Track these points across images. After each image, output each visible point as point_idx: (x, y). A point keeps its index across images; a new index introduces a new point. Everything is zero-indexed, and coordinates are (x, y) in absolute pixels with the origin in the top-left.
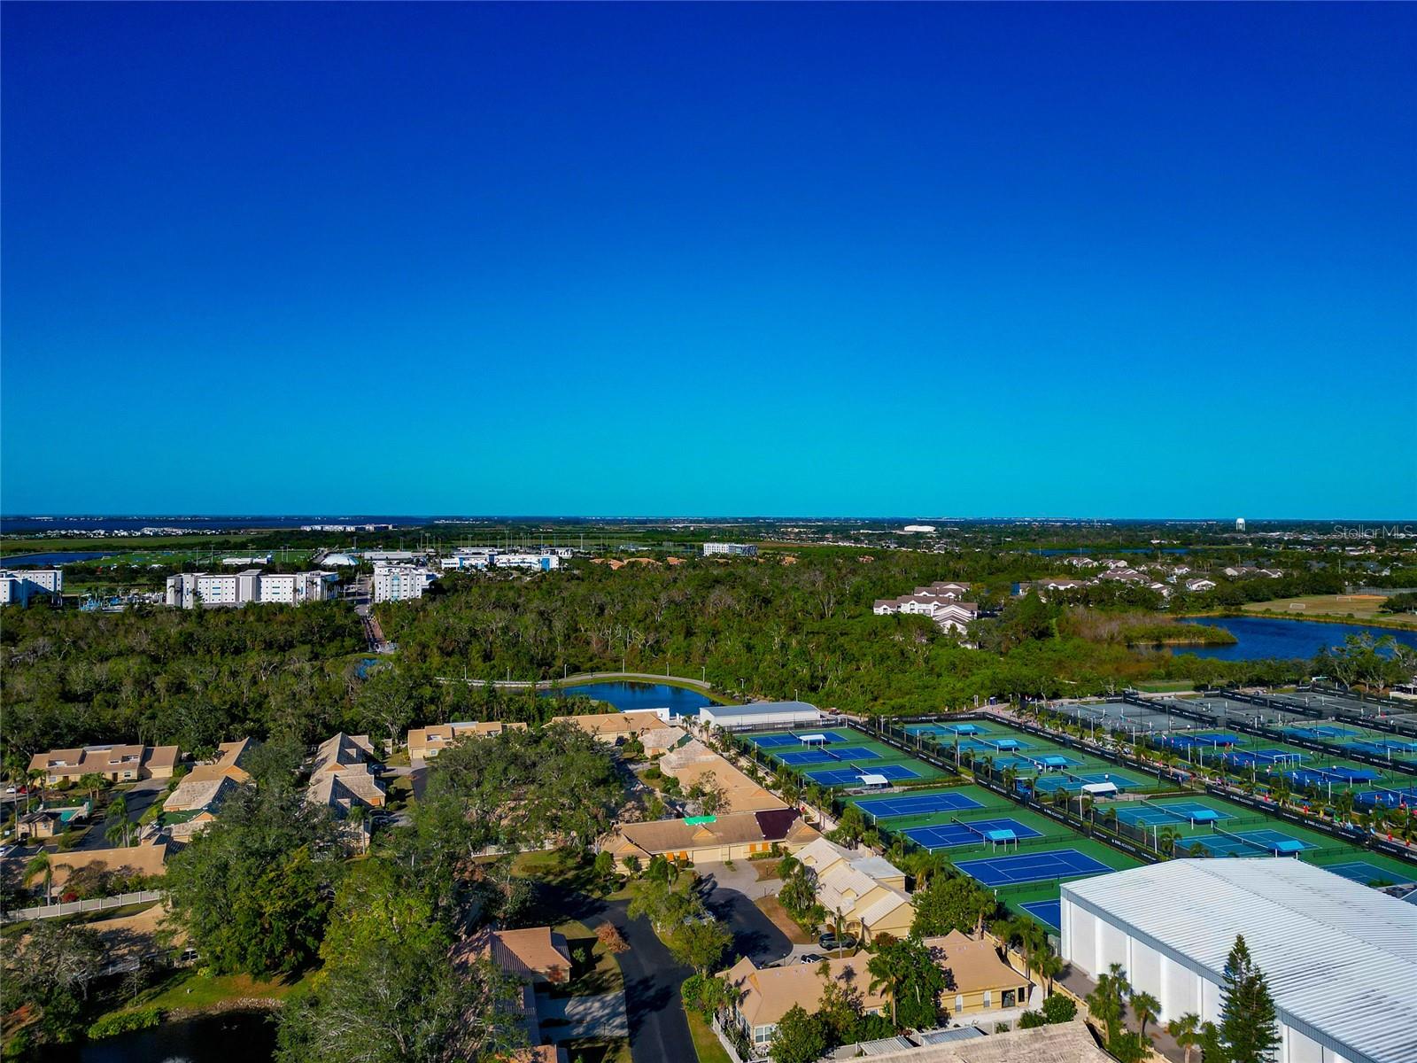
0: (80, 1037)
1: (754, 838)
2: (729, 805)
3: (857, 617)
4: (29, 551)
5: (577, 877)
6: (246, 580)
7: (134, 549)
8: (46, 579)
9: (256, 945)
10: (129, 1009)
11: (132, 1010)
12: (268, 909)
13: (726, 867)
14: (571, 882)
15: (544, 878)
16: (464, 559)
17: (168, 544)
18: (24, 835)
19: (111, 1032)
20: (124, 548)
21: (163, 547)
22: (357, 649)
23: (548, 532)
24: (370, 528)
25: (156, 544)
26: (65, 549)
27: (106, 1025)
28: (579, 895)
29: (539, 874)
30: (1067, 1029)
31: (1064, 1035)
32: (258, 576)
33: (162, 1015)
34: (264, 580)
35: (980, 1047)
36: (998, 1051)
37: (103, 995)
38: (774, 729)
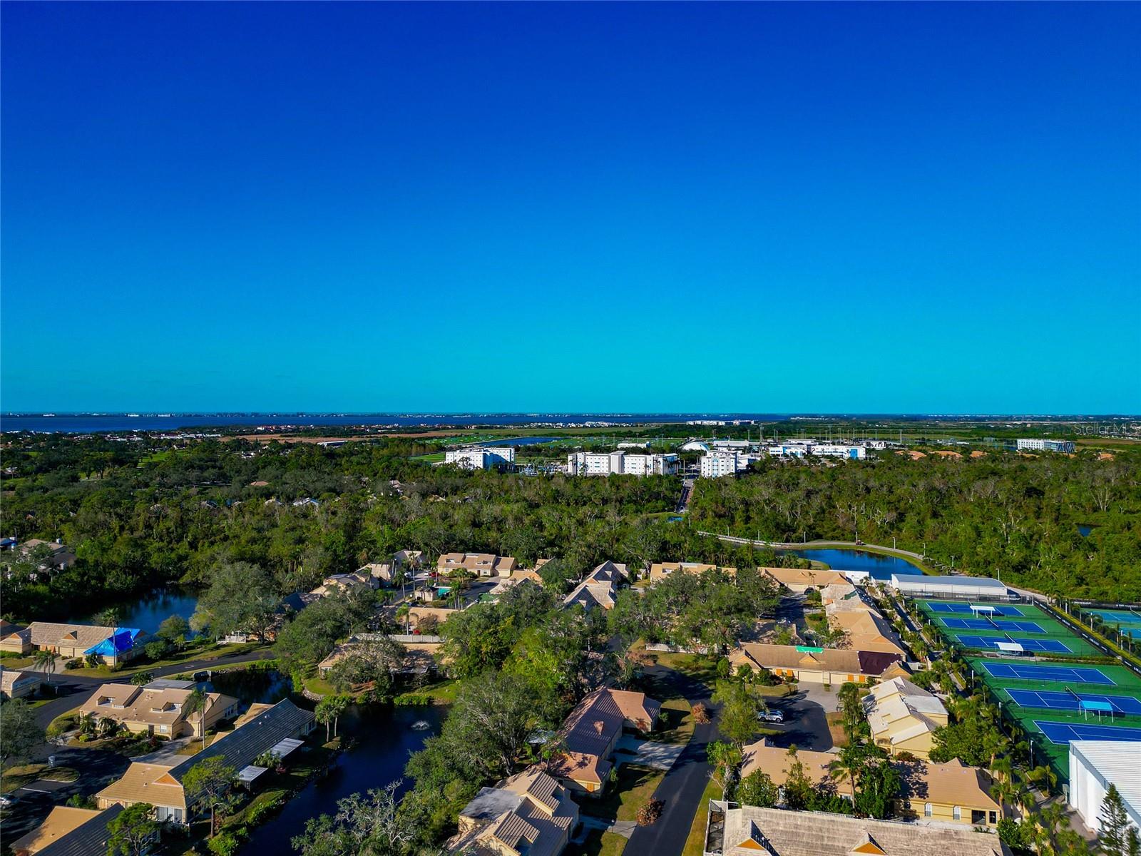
0: (390, 702)
1: (851, 670)
2: (851, 644)
3: (1134, 513)
4: (515, 436)
5: (707, 674)
6: (615, 458)
7: (573, 436)
8: (506, 454)
9: (478, 669)
10: (416, 693)
11: (417, 694)
12: (484, 650)
13: (824, 687)
14: (699, 676)
15: (684, 671)
16: (786, 448)
17: (594, 433)
18: (419, 598)
19: (404, 703)
20: (568, 435)
21: (591, 435)
22: (666, 509)
23: (884, 428)
24: (737, 423)
25: (587, 433)
26: (535, 436)
27: (402, 699)
28: (700, 685)
29: (682, 667)
30: (978, 837)
31: (974, 841)
32: (622, 455)
33: (430, 700)
34: (626, 458)
35: (889, 830)
36: (904, 837)
37: (407, 684)
38: (955, 599)
